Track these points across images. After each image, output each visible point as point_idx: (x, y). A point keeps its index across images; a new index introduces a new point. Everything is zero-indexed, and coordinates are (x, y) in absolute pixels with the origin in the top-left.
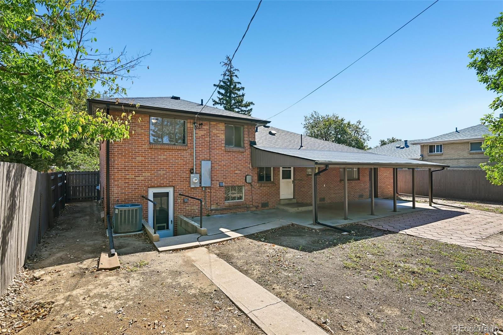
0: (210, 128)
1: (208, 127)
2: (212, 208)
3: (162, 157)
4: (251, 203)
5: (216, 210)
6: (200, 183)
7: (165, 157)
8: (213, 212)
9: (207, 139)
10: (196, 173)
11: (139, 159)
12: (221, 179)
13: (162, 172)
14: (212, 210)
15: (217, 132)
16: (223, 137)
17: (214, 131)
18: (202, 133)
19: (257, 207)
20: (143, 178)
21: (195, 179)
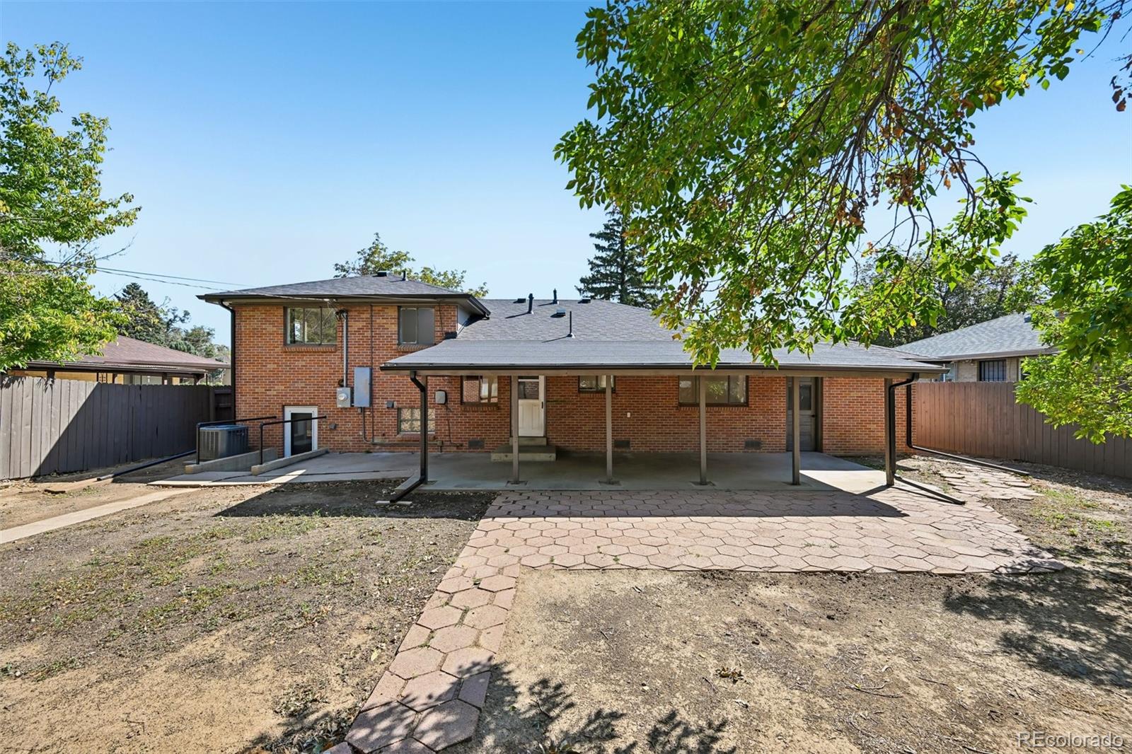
0: (372, 316)
1: (368, 316)
2: (376, 441)
3: (300, 363)
4: (447, 438)
5: (382, 445)
6: (352, 401)
7: (304, 363)
8: (378, 447)
9: (368, 334)
10: (347, 386)
11: (271, 366)
12: (391, 397)
13: (300, 385)
14: (375, 444)
15: (385, 321)
16: (394, 328)
17: (378, 321)
18: (360, 325)
19: (459, 446)
20: (275, 393)
21: (343, 395)
